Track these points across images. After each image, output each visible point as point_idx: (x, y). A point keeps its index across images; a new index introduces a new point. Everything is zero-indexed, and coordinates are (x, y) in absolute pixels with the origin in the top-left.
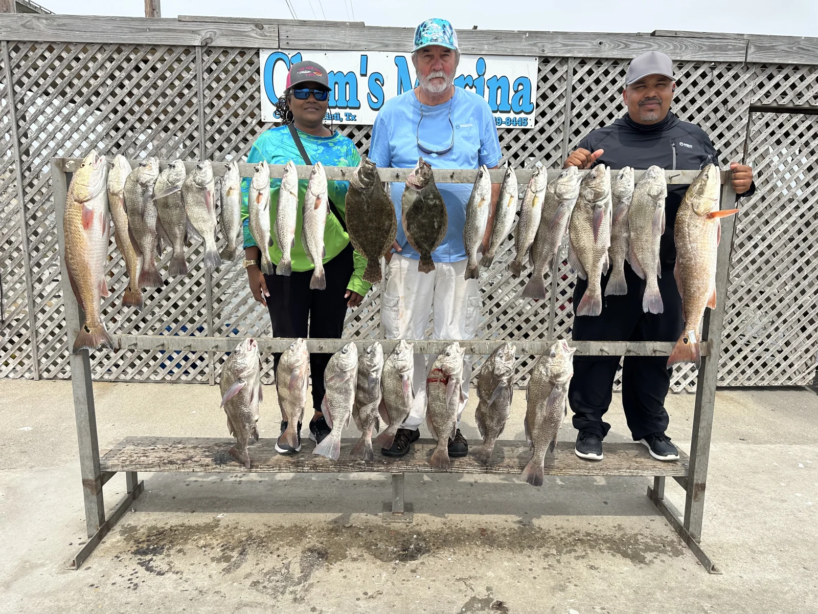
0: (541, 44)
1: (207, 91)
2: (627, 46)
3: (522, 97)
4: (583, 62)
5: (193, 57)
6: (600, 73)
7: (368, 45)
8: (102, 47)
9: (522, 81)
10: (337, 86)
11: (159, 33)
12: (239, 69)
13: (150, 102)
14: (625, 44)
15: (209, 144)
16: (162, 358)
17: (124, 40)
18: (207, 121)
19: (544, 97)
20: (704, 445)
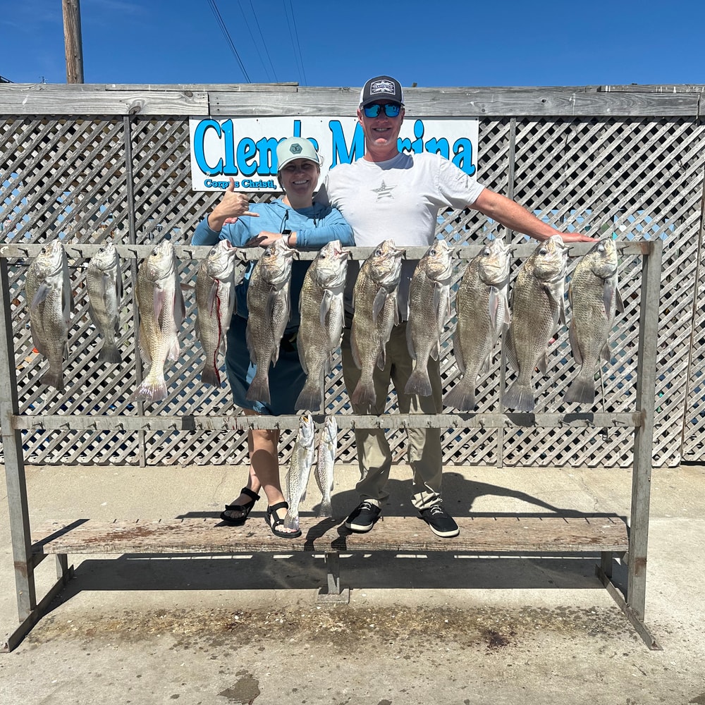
0: (480, 105)
1: (135, 160)
2: (571, 103)
3: (462, 159)
4: (525, 120)
5: (120, 126)
6: (545, 131)
7: (302, 110)
8: (28, 119)
9: (463, 143)
10: (270, 152)
11: (86, 103)
12: (168, 137)
13: (77, 173)
14: (569, 101)
15: (138, 215)
16: (90, 439)
17: (50, 111)
18: (135, 192)
19: (486, 158)
20: (643, 518)
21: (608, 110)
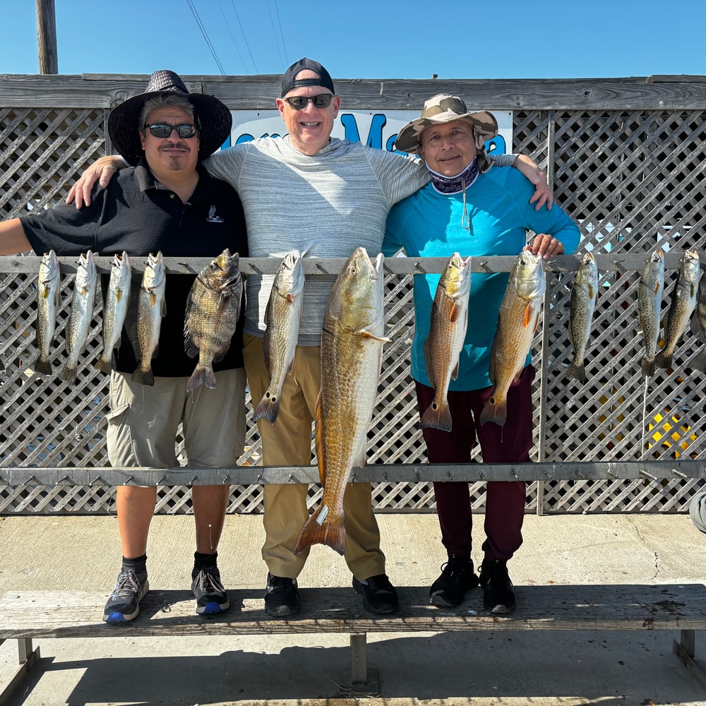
0: (515, 96)
2: (618, 95)
4: (566, 115)
5: (100, 121)
6: (587, 127)
11: (60, 95)
13: (49, 176)
14: (616, 93)
17: (16, 102)
21: (661, 102)
